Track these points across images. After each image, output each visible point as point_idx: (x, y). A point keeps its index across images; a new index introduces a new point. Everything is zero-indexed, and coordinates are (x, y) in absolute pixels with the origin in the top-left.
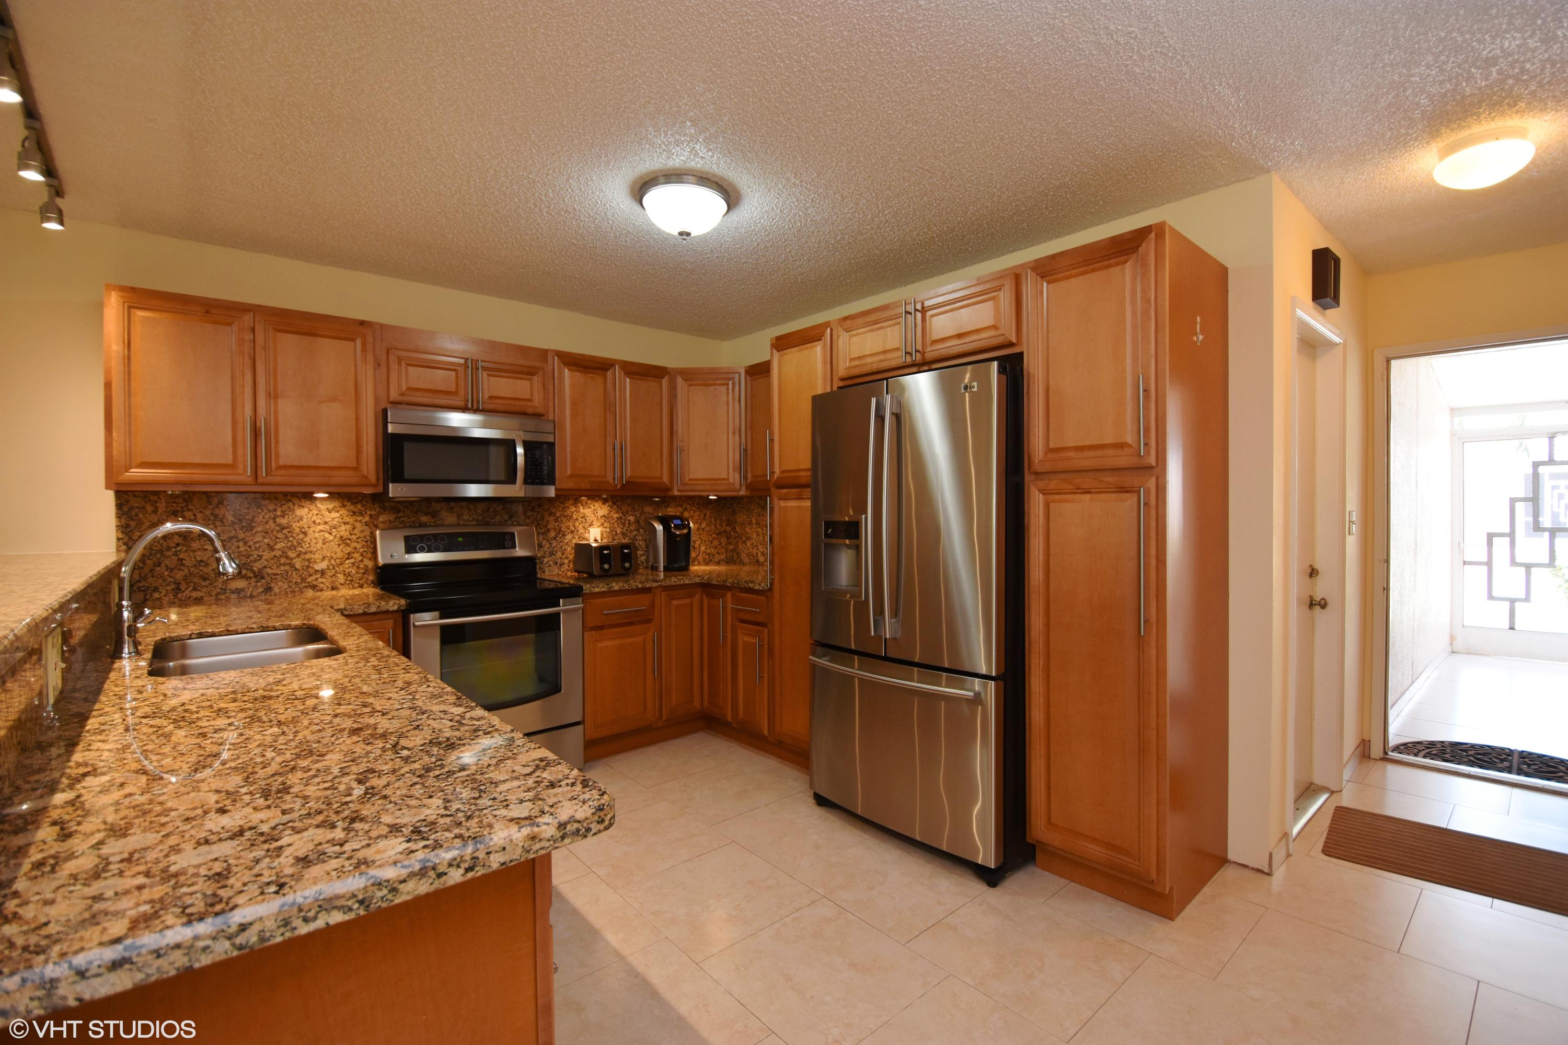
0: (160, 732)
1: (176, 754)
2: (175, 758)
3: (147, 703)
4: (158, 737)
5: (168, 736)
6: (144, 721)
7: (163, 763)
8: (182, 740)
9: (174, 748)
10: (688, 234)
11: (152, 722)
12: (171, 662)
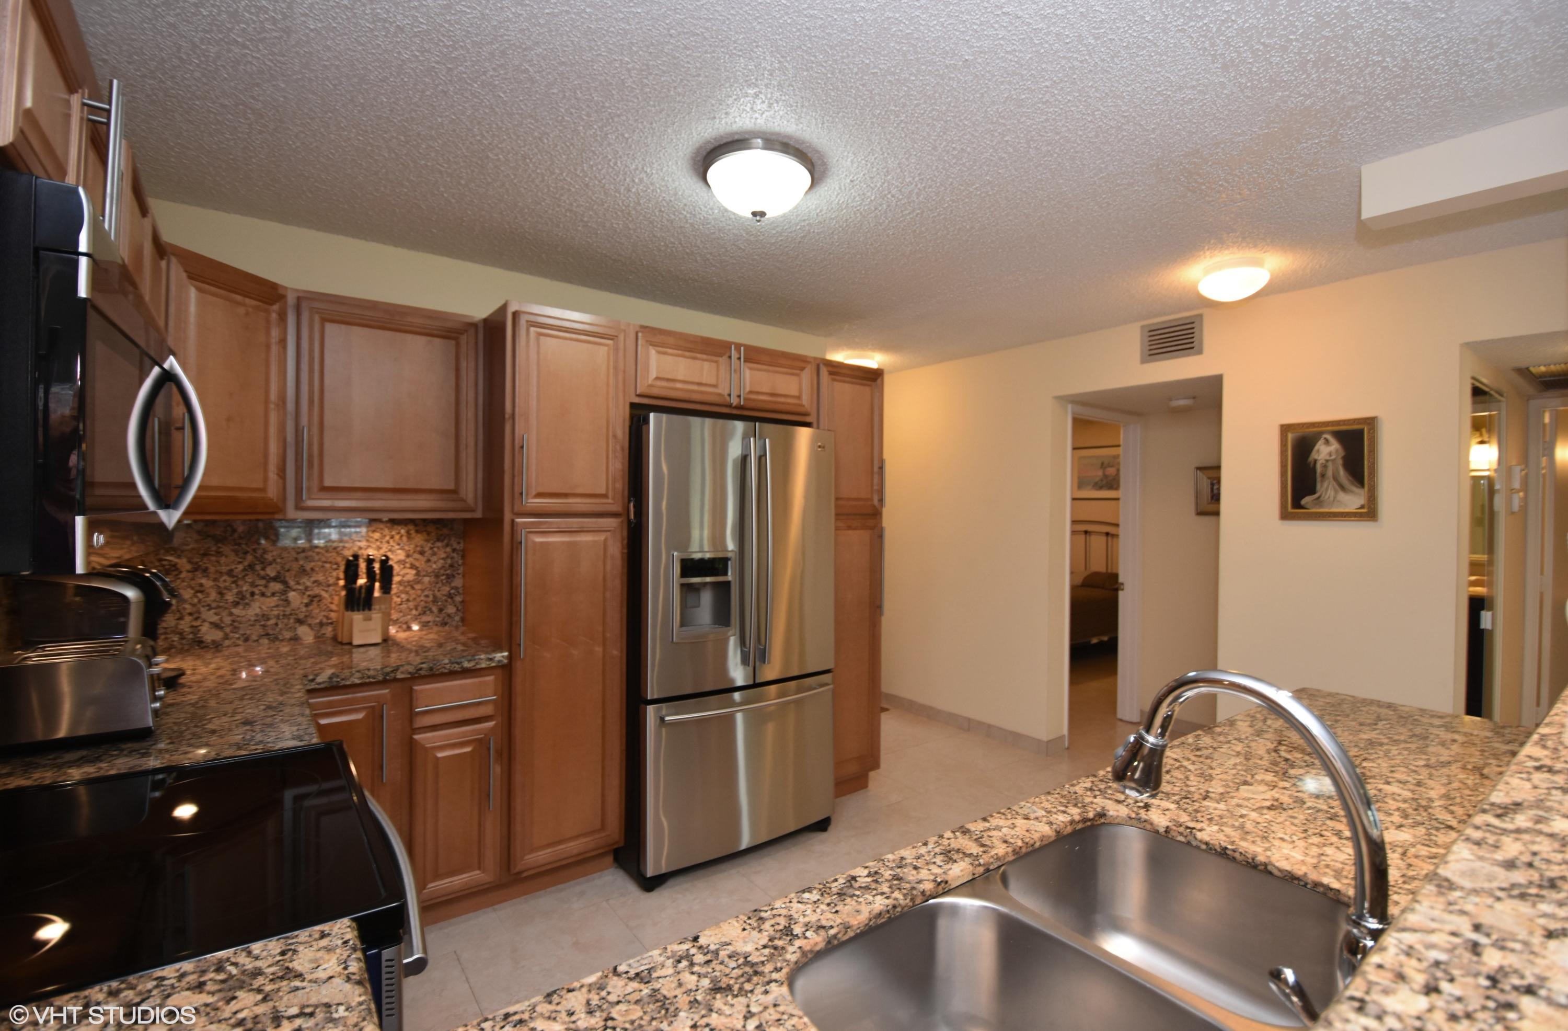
0: (1450, 802)
1: (1452, 778)
2: (1456, 776)
3: (1434, 850)
4: (1454, 798)
5: (1447, 796)
6: (1454, 823)
7: (1465, 776)
8: (1438, 787)
9: (1450, 783)
10: (763, 214)
11: (1448, 817)
12: (1354, 934)
